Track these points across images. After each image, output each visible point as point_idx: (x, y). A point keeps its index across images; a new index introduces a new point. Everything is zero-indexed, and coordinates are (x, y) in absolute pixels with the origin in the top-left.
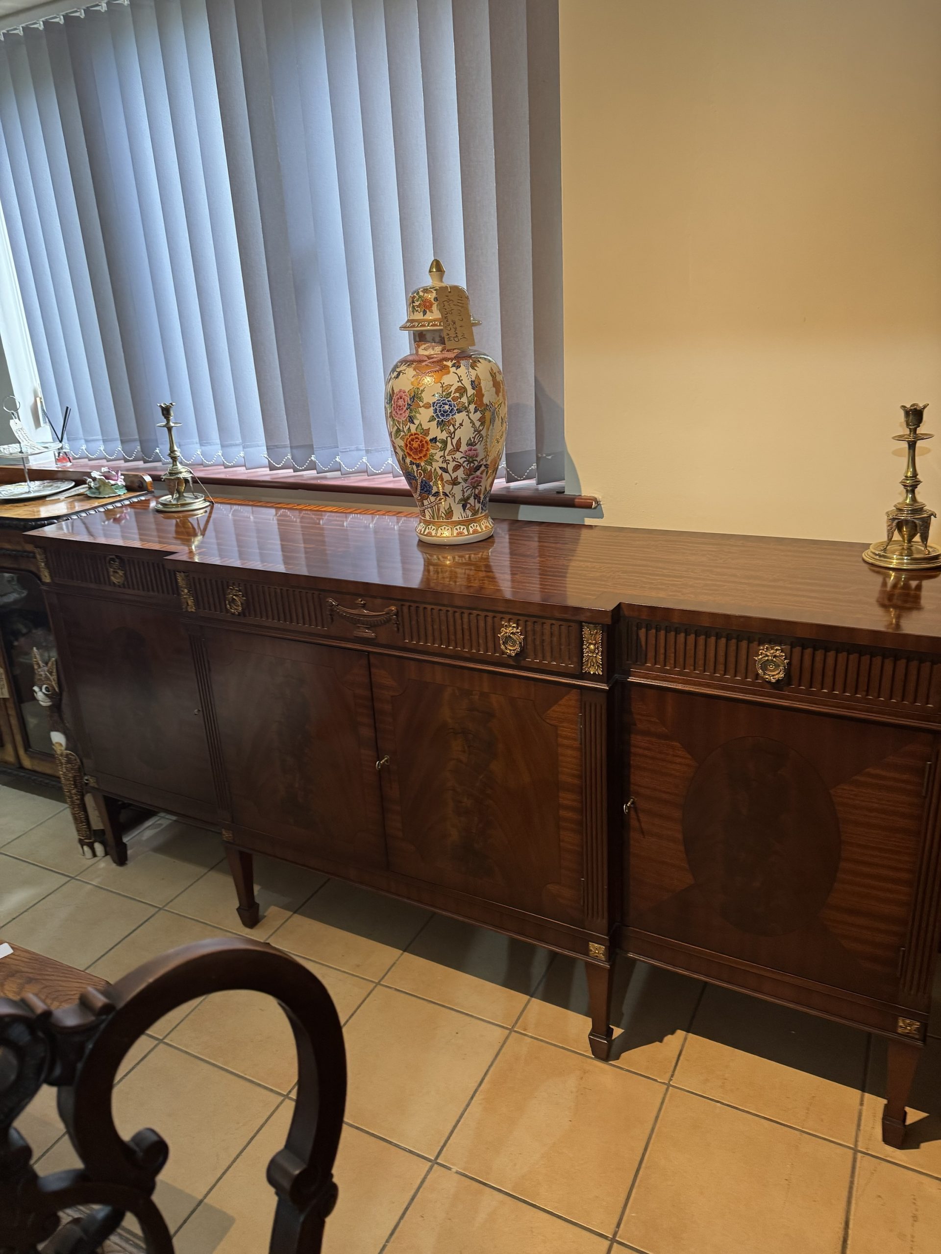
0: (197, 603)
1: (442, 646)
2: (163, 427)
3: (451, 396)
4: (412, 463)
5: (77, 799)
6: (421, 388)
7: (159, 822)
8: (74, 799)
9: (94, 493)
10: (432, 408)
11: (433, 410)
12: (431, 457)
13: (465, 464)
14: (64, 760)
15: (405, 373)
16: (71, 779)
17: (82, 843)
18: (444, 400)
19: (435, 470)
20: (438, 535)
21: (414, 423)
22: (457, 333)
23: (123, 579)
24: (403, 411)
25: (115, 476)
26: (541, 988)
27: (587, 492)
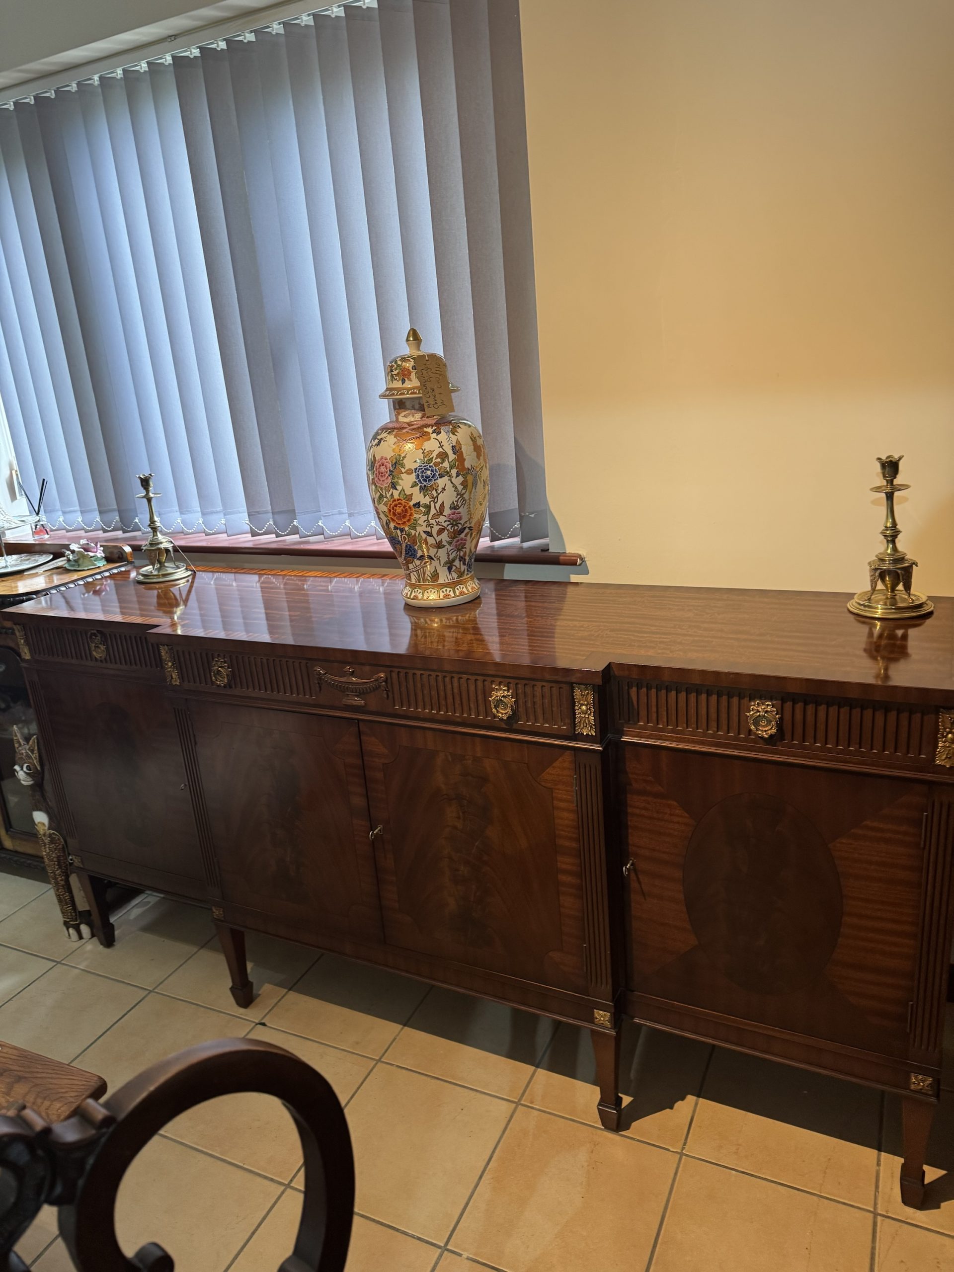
0: (181, 677)
1: (433, 712)
2: (143, 497)
3: (432, 461)
4: (396, 528)
5: (61, 880)
6: (403, 455)
7: (146, 900)
8: (58, 880)
9: (73, 566)
10: (414, 474)
11: (416, 475)
12: (415, 522)
13: (449, 527)
14: (47, 840)
15: (386, 441)
16: (55, 859)
17: (67, 925)
18: (425, 466)
19: (419, 534)
20: (425, 598)
21: (396, 489)
22: (436, 400)
23: (105, 653)
24: (386, 477)
25: (94, 548)
26: (546, 1058)
27: (571, 548)
